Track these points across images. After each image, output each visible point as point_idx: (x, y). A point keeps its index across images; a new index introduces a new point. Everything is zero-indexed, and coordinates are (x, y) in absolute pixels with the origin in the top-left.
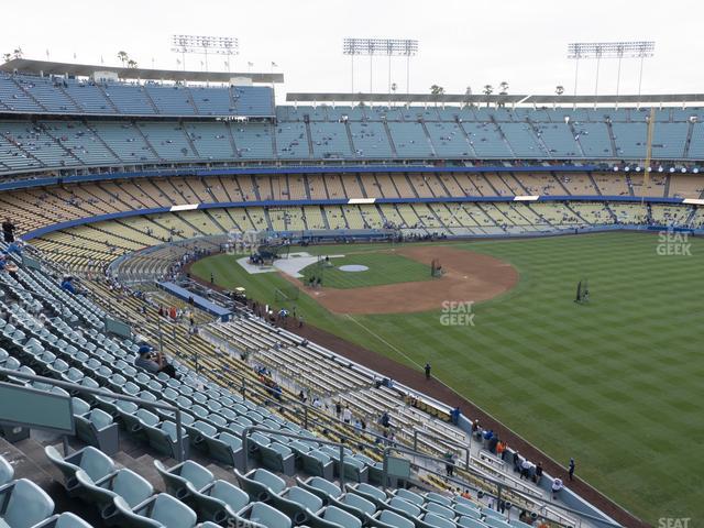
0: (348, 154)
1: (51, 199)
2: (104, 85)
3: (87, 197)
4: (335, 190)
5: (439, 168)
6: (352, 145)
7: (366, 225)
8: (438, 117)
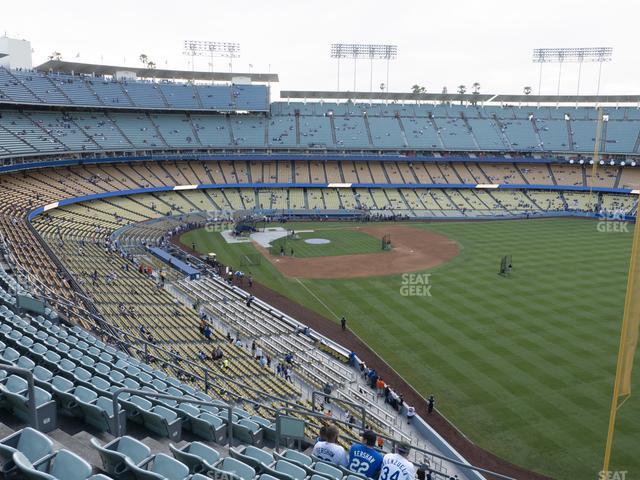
0: (330, 144)
1: (74, 177)
2: (124, 83)
3: (105, 177)
4: (318, 176)
5: (412, 158)
6: (334, 136)
7: (341, 207)
8: (412, 114)
